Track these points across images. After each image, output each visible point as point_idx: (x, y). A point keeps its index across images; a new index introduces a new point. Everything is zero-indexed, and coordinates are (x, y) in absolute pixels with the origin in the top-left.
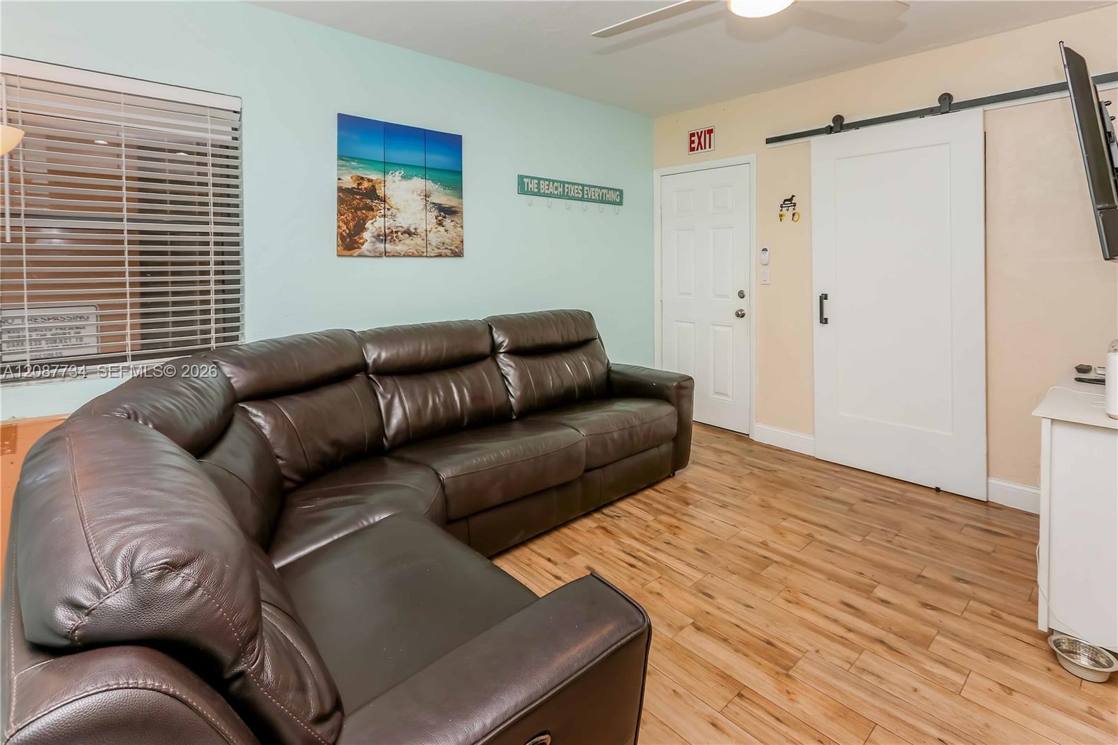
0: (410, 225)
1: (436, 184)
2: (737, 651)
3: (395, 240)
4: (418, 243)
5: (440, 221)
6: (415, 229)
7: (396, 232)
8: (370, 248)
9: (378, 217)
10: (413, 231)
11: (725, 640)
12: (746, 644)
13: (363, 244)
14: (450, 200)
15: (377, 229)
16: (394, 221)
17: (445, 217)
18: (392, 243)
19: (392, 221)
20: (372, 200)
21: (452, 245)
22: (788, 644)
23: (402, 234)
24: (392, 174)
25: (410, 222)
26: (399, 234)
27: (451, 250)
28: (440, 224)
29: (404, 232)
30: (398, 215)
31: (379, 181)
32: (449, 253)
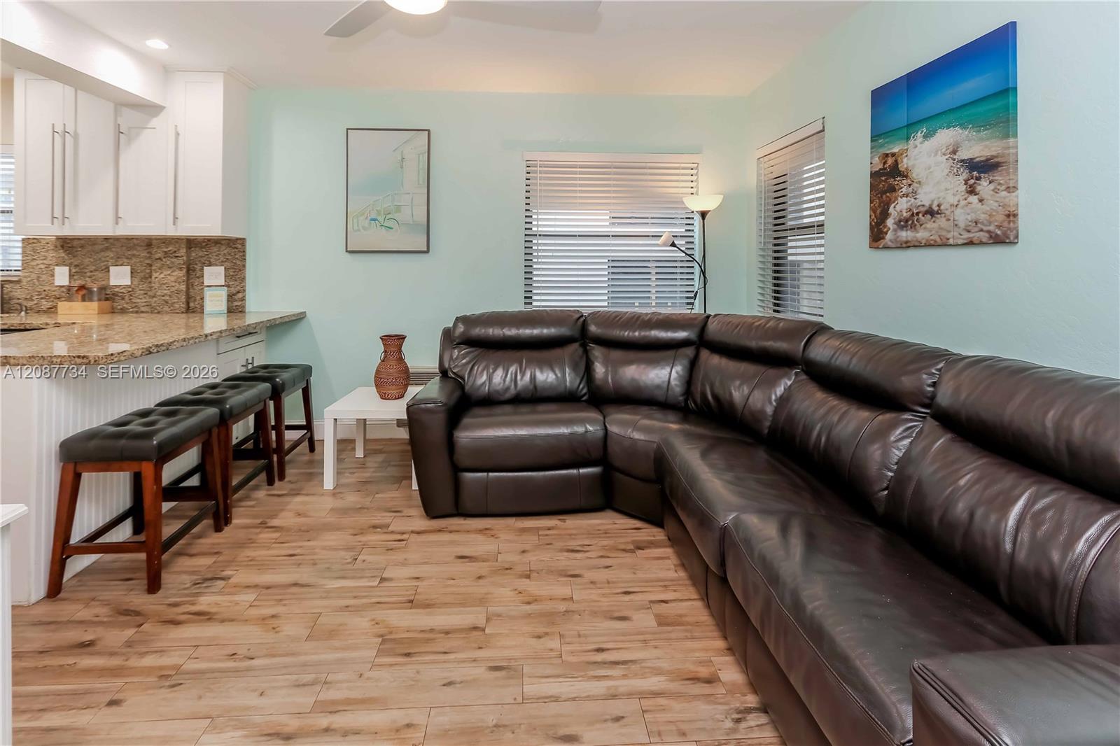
0: (933, 201)
1: (966, 128)
2: (432, 630)
3: (916, 225)
4: (942, 226)
5: (971, 186)
6: (939, 206)
7: (917, 214)
8: (892, 238)
9: (899, 198)
10: (936, 209)
11: (447, 633)
12: (428, 641)
13: (886, 233)
14: (986, 147)
15: (898, 213)
16: (915, 199)
17: (978, 179)
18: (913, 229)
19: (913, 200)
20: (894, 178)
21: (990, 223)
22: (391, 665)
23: (923, 216)
24: (913, 137)
25: (933, 196)
26: (920, 215)
27: (989, 232)
28: (972, 191)
29: (926, 213)
30: (919, 191)
31: (901, 152)
32: (984, 237)
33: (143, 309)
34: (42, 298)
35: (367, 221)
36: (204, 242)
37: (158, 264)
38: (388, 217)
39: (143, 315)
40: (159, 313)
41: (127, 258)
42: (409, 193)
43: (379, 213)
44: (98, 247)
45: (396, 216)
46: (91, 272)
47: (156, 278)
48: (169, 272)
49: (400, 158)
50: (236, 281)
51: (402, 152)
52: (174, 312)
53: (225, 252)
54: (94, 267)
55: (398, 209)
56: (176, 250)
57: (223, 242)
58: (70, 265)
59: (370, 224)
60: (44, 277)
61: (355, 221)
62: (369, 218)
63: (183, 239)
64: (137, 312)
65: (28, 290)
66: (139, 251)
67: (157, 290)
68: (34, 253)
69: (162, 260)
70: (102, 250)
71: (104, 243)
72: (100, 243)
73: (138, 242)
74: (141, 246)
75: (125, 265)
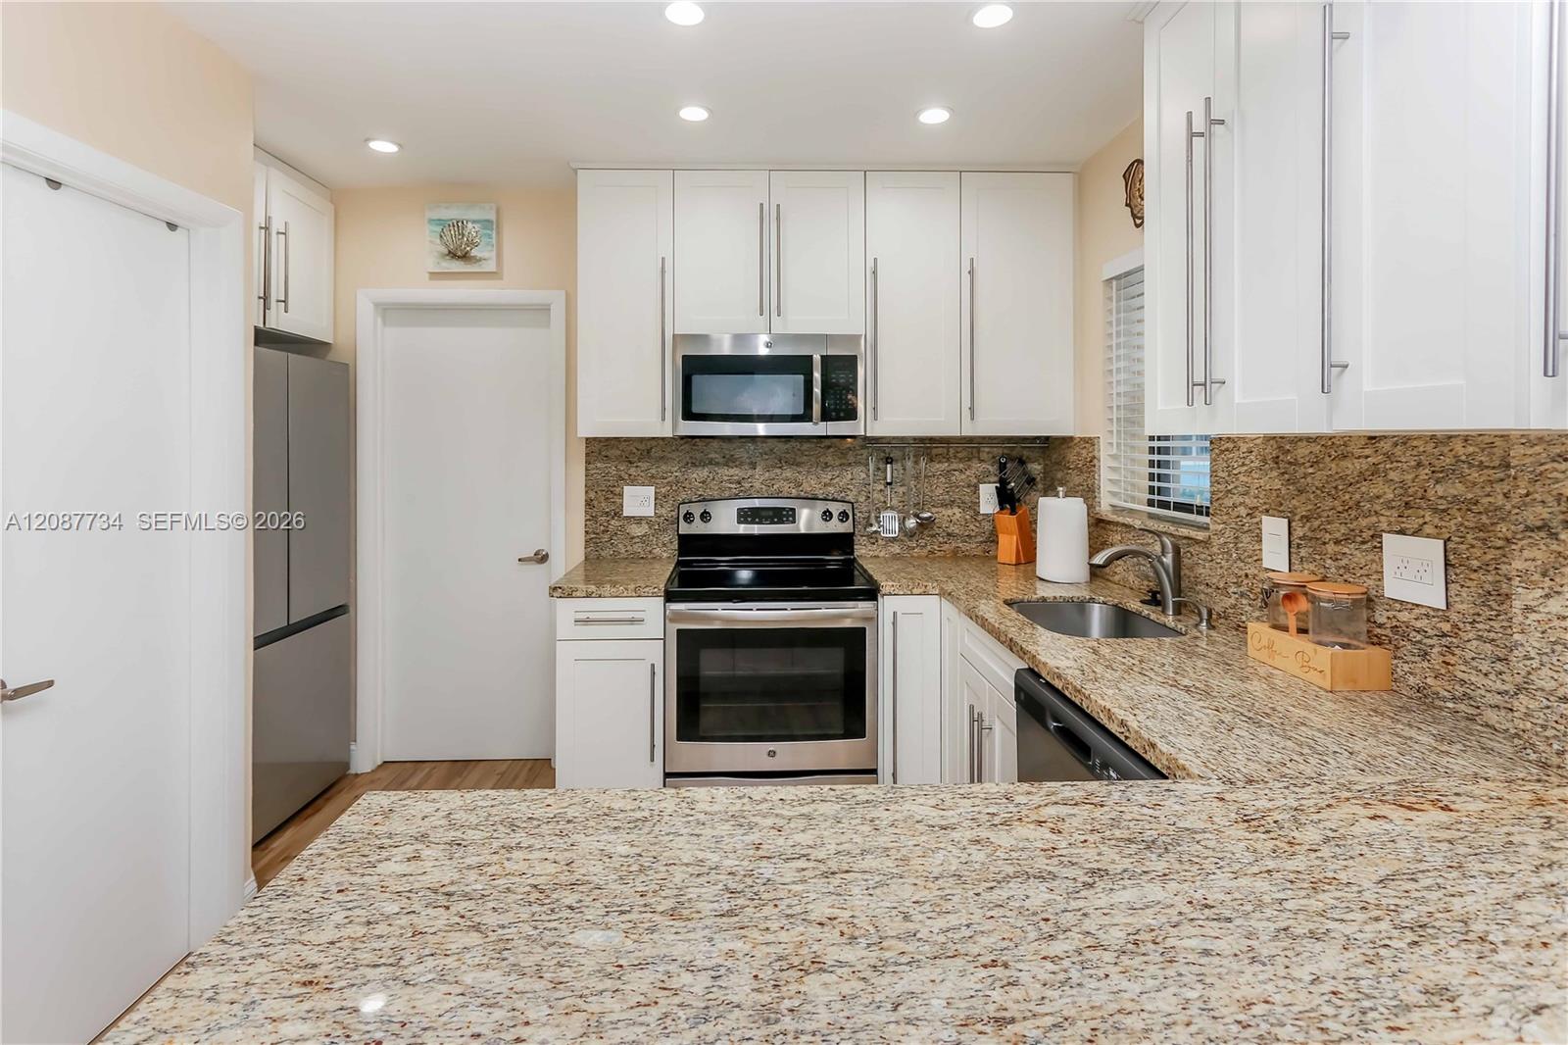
37: (1539, 552)
41: (1435, 510)
44: (1351, 468)
46: (1338, 542)
47: (1528, 609)
54: (1344, 530)
58: (1291, 515)
60: (1245, 540)
65: (1219, 571)
66: (1474, 484)
67: (1535, 664)
68: (1229, 475)
69: (1554, 536)
70: (1363, 477)
71: (1367, 452)
72: (1357, 452)
73: (1471, 449)
74: (1481, 466)
75: (1428, 536)
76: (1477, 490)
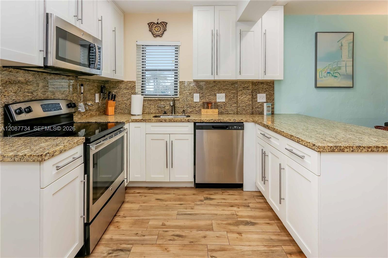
33: (230, 112)
34: (188, 107)
35: (326, 73)
36: (256, 83)
37: (241, 93)
38: (335, 71)
39: (230, 115)
40: (241, 114)
41: (223, 90)
42: (344, 61)
43: (331, 70)
44: (211, 85)
45: (339, 71)
46: (208, 96)
47: (240, 99)
48: (245, 96)
49: (340, 45)
50: (270, 100)
51: (341, 42)
52: (247, 114)
53: (266, 87)
54: (209, 94)
55: (340, 68)
56: (248, 86)
57: (265, 83)
58: (199, 93)
59: (327, 75)
60: (189, 98)
61: (321, 73)
62: (327, 72)
63: (250, 82)
64: (227, 114)
65: (182, 104)
66: (228, 87)
67: (240, 104)
68: (185, 88)
69: (242, 91)
70: (213, 87)
71: (213, 83)
72: (212, 83)
73: (228, 83)
74: (229, 85)
75: (222, 93)
76: (229, 87)
